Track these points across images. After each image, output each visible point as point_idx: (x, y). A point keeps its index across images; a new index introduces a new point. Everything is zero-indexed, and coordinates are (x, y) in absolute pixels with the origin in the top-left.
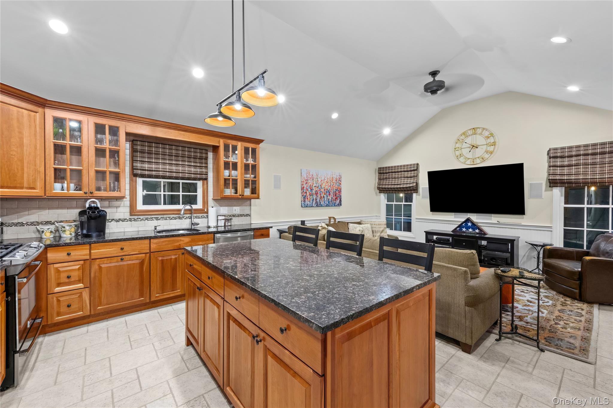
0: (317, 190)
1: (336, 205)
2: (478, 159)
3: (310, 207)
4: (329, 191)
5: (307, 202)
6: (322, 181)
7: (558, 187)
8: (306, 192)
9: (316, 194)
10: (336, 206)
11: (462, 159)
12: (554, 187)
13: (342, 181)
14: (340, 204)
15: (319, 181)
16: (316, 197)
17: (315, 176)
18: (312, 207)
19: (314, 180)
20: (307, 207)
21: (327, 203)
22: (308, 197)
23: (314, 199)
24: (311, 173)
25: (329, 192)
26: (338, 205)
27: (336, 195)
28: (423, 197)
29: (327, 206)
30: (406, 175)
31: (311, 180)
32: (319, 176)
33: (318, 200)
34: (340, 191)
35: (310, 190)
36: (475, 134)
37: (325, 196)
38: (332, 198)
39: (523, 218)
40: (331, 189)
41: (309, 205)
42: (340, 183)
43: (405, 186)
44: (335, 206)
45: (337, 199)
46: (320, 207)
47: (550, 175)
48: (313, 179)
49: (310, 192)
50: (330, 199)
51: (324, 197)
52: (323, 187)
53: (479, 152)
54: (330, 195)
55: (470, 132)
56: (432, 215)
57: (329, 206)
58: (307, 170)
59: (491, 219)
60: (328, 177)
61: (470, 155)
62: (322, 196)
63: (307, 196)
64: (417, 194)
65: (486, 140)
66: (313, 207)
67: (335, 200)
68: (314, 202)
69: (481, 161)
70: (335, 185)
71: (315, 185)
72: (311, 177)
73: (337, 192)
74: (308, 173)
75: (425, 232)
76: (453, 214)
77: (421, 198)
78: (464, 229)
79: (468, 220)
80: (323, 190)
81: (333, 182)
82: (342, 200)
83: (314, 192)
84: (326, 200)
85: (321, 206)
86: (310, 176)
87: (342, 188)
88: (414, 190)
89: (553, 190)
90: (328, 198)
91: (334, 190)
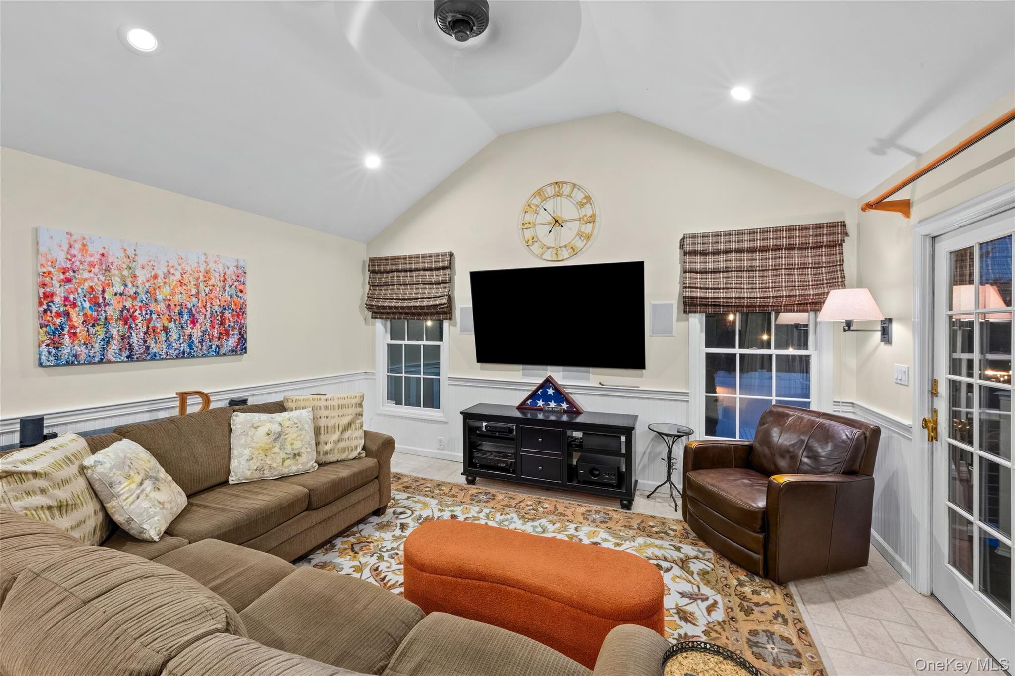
0: (128, 304)
1: (223, 351)
2: (564, 249)
3: (90, 363)
4: (190, 311)
5: (68, 347)
6: (155, 277)
7: (697, 312)
8: (67, 314)
9: (127, 318)
10: (224, 355)
11: (536, 248)
12: (692, 312)
13: (247, 283)
14: (241, 348)
15: (141, 279)
16: (123, 329)
17: (116, 256)
18: (101, 361)
19: (114, 271)
20: (68, 363)
21: (185, 347)
22: (81, 330)
23: (111, 337)
24: (95, 249)
25: (191, 314)
26: (233, 351)
27: (222, 323)
28: (463, 330)
29: (181, 355)
30: (427, 278)
31: (96, 270)
32: (141, 260)
33: (135, 340)
34: (240, 312)
35: (87, 305)
36: (558, 195)
37: (172, 325)
38: (204, 332)
39: (642, 376)
40: (199, 305)
41: (82, 358)
42: (241, 287)
43: (425, 304)
44: (218, 354)
45: (227, 333)
46: (144, 360)
47: (686, 288)
48: (108, 269)
49: (89, 312)
50: (197, 333)
51: (165, 329)
52: (160, 297)
53: (568, 234)
54: (194, 322)
55: (550, 191)
56: (482, 369)
57: (193, 357)
58: (70, 234)
59: (588, 379)
60: (188, 268)
61: (549, 241)
62: (158, 325)
63: (73, 327)
64: (451, 321)
65: (578, 209)
66: (109, 362)
67: (219, 338)
68: (114, 347)
69: (569, 253)
70: (217, 292)
71: (119, 288)
72: (95, 259)
73: (227, 314)
74: (78, 246)
75: (461, 413)
76: (521, 367)
77: (459, 331)
78: (540, 403)
79: (548, 382)
80: (161, 307)
81: (210, 283)
82: (249, 336)
83: (112, 311)
84: (175, 336)
85: (152, 359)
86: (89, 259)
87: (248, 303)
88: (444, 313)
89: (690, 319)
90: (188, 330)
91: (216, 308)
